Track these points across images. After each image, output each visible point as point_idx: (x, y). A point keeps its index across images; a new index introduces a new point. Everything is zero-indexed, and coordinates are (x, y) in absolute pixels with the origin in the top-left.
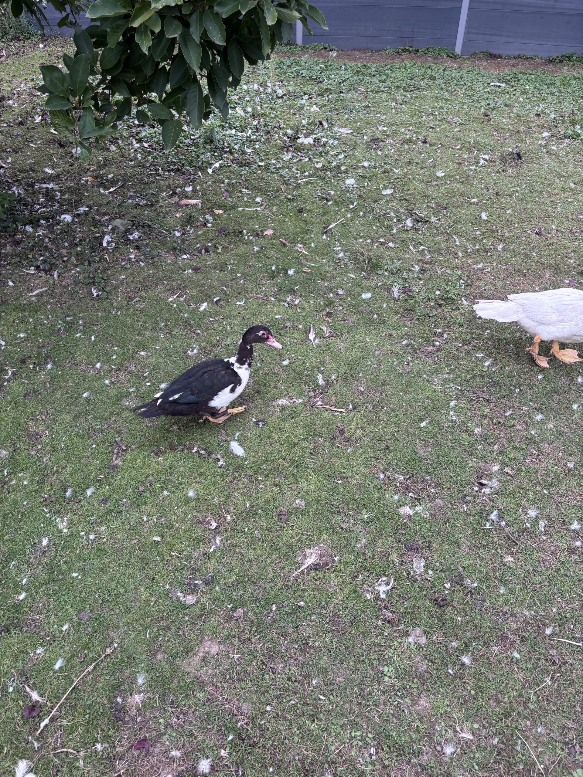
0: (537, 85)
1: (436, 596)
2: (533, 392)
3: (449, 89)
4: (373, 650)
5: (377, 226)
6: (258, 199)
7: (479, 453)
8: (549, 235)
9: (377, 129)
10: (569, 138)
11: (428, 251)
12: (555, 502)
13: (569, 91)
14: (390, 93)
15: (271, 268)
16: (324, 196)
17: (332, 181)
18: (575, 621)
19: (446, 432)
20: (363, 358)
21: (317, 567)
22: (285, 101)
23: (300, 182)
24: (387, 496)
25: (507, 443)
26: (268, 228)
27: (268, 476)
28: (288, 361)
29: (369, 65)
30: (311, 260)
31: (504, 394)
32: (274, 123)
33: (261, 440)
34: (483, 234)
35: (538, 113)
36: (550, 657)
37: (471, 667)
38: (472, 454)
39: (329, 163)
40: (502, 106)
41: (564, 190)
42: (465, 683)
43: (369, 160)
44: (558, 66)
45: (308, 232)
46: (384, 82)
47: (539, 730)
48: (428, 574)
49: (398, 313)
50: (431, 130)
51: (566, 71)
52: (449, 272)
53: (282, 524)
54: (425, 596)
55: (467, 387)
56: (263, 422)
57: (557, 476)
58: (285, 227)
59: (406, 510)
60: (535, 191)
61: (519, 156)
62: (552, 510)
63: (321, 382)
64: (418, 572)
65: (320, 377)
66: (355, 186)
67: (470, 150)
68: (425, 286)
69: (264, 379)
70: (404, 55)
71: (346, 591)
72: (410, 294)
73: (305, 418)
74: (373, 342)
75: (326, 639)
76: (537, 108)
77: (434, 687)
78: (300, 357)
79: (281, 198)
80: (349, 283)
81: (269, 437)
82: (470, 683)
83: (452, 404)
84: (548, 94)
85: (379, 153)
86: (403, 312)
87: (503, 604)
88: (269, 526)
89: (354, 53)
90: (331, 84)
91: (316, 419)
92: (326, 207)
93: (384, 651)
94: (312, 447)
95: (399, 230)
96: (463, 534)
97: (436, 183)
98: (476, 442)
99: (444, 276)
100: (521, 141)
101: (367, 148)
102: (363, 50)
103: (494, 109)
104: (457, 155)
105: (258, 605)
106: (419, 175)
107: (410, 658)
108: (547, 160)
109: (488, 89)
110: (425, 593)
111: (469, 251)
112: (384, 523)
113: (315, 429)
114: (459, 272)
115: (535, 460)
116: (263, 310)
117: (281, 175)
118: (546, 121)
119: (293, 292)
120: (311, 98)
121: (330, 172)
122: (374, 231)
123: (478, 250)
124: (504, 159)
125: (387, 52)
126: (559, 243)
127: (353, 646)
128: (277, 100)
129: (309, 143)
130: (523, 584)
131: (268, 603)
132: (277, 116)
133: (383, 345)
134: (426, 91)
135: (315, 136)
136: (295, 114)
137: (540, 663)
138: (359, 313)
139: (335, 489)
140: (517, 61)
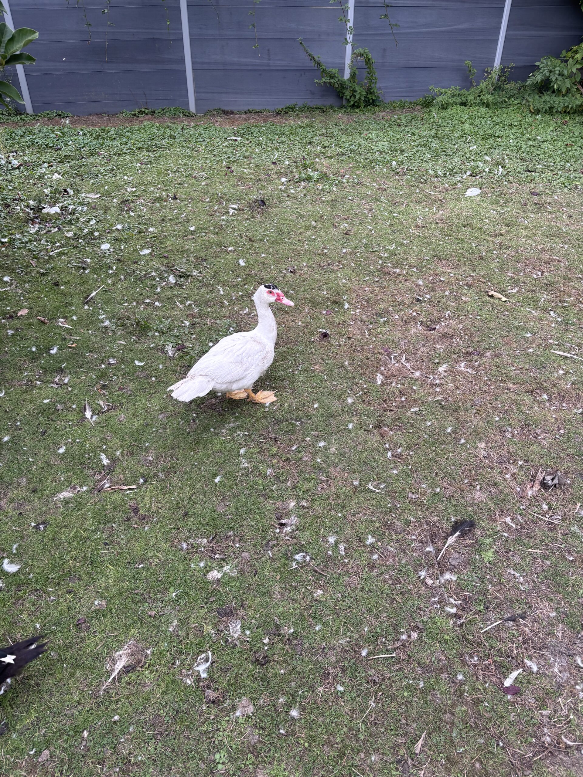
0: (269, 136)
1: (257, 655)
2: (313, 422)
3: (190, 146)
4: (201, 740)
5: (140, 288)
6: (6, 279)
7: (275, 494)
8: (302, 272)
9: (126, 190)
10: (304, 181)
11: (195, 305)
12: (349, 523)
13: (297, 138)
14: (134, 155)
15: (31, 350)
16: (80, 265)
17: (87, 248)
18: (386, 634)
19: (240, 482)
20: (147, 425)
21: (129, 669)
22: (23, 172)
23: (51, 254)
24: (192, 565)
25: (299, 477)
26: (22, 308)
27: (58, 584)
28: (64, 447)
29: (107, 129)
30: (76, 333)
31: (288, 430)
32: (14, 195)
33: (45, 545)
34: (244, 280)
35: (274, 161)
36: (370, 678)
37: (301, 719)
38: (269, 497)
39: (82, 230)
40: (241, 158)
41: (307, 228)
42: (297, 738)
43: (122, 223)
44: (285, 117)
45: (67, 305)
46: (125, 144)
47: (373, 759)
48: (245, 635)
49: (176, 372)
50: (179, 186)
51: (291, 121)
52: (218, 322)
53: (82, 634)
54: (246, 660)
55: (253, 431)
56: (44, 523)
57: (346, 497)
58: (42, 304)
59: (215, 574)
60: (283, 233)
61: (263, 202)
62: (348, 531)
63: (105, 461)
64: (236, 636)
65: (103, 456)
66: (112, 250)
67: (219, 201)
68: (197, 339)
69: (39, 474)
70: (142, 116)
71: (163, 685)
72: (185, 350)
73: (92, 507)
74: (156, 406)
75: (150, 748)
76: (272, 157)
77: (268, 755)
78: (78, 440)
79: (33, 274)
80: (120, 350)
81: (54, 540)
82: (303, 735)
83: (242, 451)
84: (280, 143)
85: (132, 214)
86: (180, 370)
87: (320, 641)
88: (67, 641)
89: (90, 118)
90: (70, 151)
91: (105, 504)
92: (84, 276)
93: (212, 737)
94: (105, 536)
95: (163, 288)
96: (272, 581)
97: (191, 236)
98: (270, 483)
99: (214, 327)
100: (263, 188)
101: (119, 210)
102: (100, 115)
103: (234, 162)
104: (208, 208)
105: (66, 737)
106: (174, 231)
107: (240, 734)
108: (288, 203)
109: (226, 144)
110: (245, 656)
111: (234, 298)
112: (193, 595)
113: (106, 516)
114: (228, 321)
115: (325, 486)
116: (29, 397)
117: (29, 250)
118: (282, 168)
119: (61, 371)
120: (51, 166)
121: (84, 240)
122: (138, 293)
123: (242, 296)
124: (250, 207)
125: (124, 115)
126: (312, 278)
127: (180, 744)
128: (13, 171)
129: (56, 212)
130: (335, 613)
131: (77, 731)
132: (16, 188)
133: (166, 408)
134: (169, 150)
135: (61, 204)
136: (35, 184)
137: (363, 688)
138: (136, 379)
139: (136, 577)
140: (248, 115)
